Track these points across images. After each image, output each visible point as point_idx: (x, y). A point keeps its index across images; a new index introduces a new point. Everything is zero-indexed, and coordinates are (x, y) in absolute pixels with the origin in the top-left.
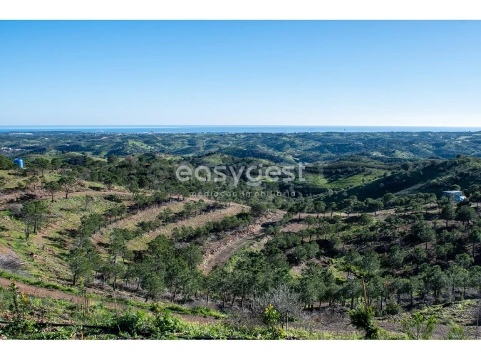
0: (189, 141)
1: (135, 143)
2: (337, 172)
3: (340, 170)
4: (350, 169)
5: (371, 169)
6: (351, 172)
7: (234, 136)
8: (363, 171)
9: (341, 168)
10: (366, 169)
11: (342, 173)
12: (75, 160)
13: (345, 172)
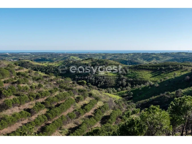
0: (103, 57)
1: (74, 57)
2: (161, 69)
3: (163, 68)
4: (171, 67)
5: (188, 67)
6: (172, 69)
7: (127, 54)
8: (181, 68)
9: (165, 66)
10: (184, 67)
11: (164, 70)
12: (22, 64)
13: (167, 69)
